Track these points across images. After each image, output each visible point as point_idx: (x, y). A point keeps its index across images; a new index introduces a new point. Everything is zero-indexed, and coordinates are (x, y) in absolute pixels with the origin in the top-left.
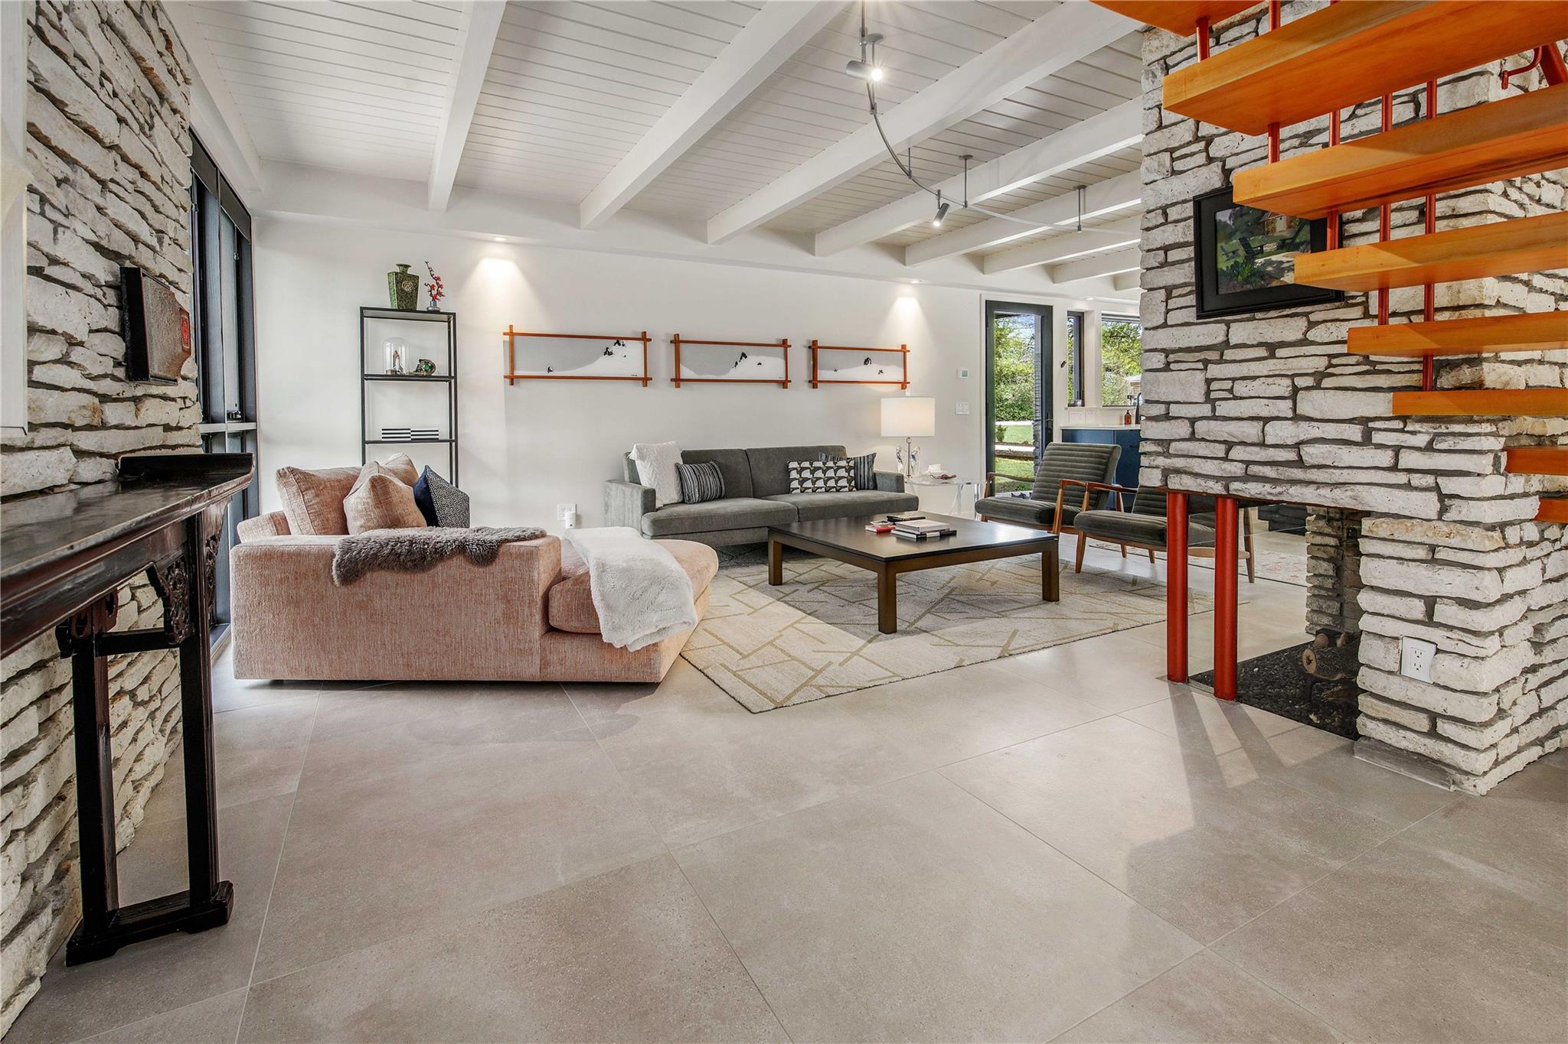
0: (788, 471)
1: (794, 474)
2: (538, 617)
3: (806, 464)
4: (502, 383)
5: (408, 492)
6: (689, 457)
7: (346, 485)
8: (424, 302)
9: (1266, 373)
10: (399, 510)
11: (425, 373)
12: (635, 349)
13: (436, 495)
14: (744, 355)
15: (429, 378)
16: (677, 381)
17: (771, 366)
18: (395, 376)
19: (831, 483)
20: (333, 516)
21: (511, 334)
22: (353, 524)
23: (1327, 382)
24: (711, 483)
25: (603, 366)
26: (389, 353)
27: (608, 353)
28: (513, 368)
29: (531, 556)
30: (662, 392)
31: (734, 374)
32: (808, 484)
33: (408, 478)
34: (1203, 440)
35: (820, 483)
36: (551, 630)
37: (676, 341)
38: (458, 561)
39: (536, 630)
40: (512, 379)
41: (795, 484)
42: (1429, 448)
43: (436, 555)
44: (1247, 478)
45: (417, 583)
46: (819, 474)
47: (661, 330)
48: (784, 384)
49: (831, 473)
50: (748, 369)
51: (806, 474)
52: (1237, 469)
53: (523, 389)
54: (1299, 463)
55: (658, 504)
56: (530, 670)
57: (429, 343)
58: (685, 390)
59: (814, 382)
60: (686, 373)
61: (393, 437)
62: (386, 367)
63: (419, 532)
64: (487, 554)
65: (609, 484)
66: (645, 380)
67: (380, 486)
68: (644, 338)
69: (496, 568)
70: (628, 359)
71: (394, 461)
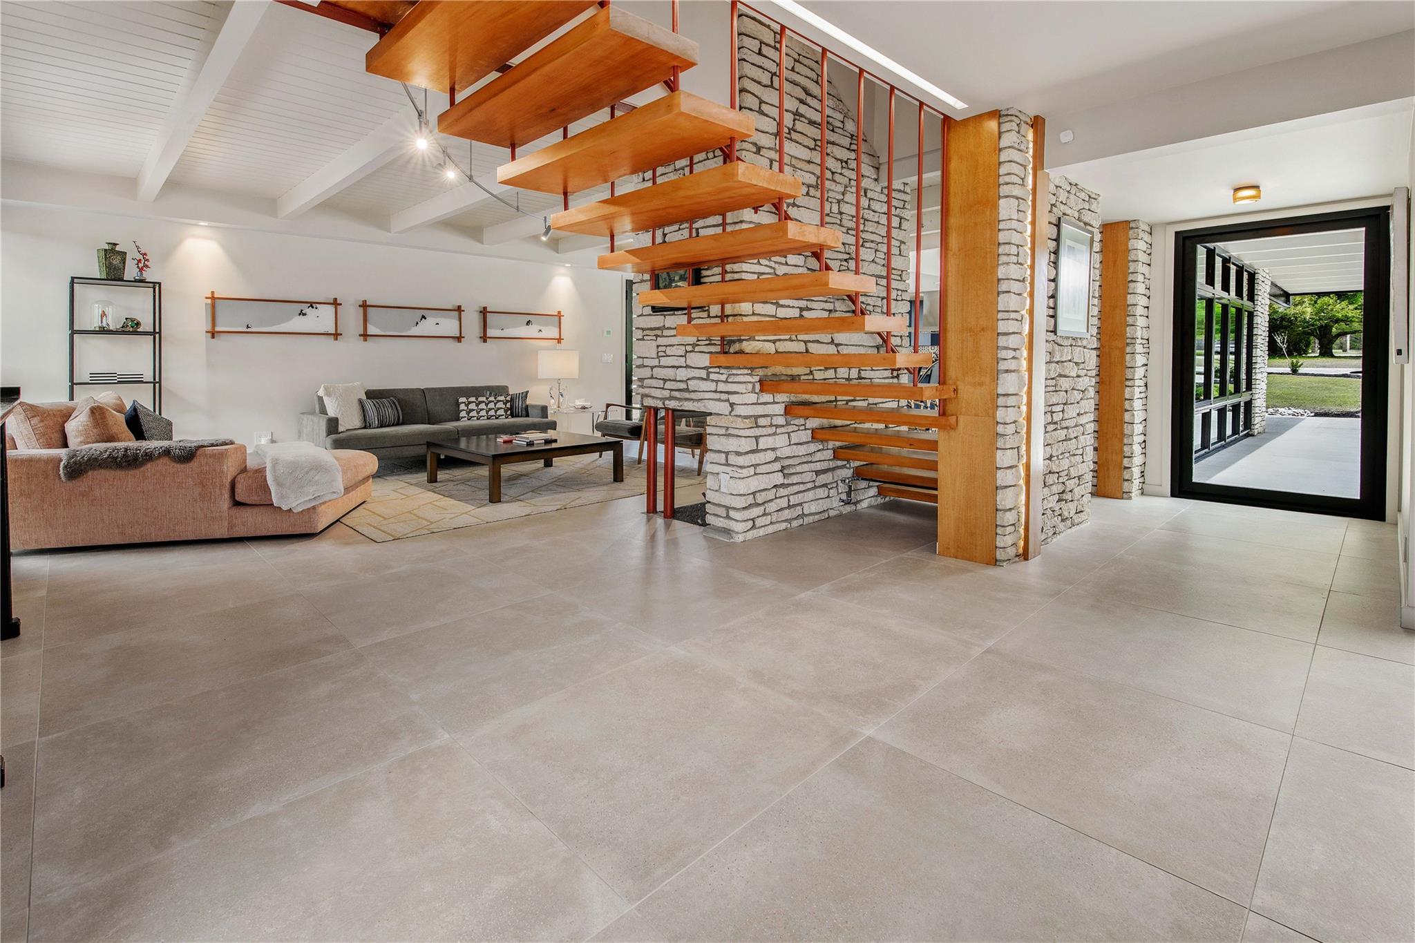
0: (458, 404)
1: (462, 407)
2: (227, 495)
3: (473, 399)
4: (203, 337)
5: (121, 418)
6: (371, 394)
7: (67, 415)
8: (131, 272)
9: (677, 343)
10: (114, 430)
11: (131, 328)
12: (327, 312)
13: (144, 420)
14: (424, 317)
15: (135, 333)
16: (365, 336)
17: (449, 326)
18: (103, 331)
19: (492, 413)
20: (57, 436)
21: (213, 298)
22: (73, 442)
23: (697, 349)
24: (390, 413)
25: (297, 324)
26: (97, 312)
27: (302, 313)
28: (214, 324)
29: (222, 455)
30: (351, 345)
31: (415, 331)
32: (474, 414)
33: (120, 409)
34: (656, 378)
35: (483, 413)
36: (237, 504)
37: (364, 306)
38: (165, 460)
39: (225, 503)
40: (213, 334)
41: (463, 414)
42: (726, 382)
43: (149, 457)
44: (671, 398)
45: (130, 478)
46: (483, 406)
47: (351, 297)
48: (459, 339)
49: (491, 405)
50: (427, 327)
51: (472, 406)
52: (666, 394)
53: (220, 342)
54: (687, 390)
55: (341, 429)
56: (221, 531)
57: (138, 305)
58: (371, 343)
59: (484, 338)
60: (372, 330)
61: (100, 380)
62: (95, 324)
63: (129, 443)
64: (188, 455)
65: (301, 415)
66: (336, 335)
67: (98, 413)
68: (335, 303)
69: (194, 464)
70: (323, 319)
71: (105, 396)
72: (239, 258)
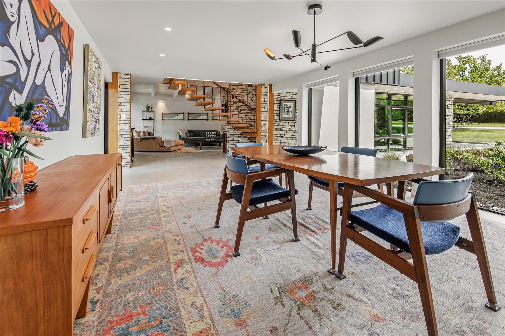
0: (206, 133)
1: (207, 134)
2: (159, 145)
3: (209, 132)
4: (161, 120)
5: (147, 133)
6: (188, 131)
7: (140, 132)
8: (150, 110)
10: (146, 135)
11: (150, 119)
12: (182, 115)
13: (150, 134)
14: (200, 115)
15: (151, 119)
16: (189, 120)
17: (205, 117)
18: (146, 119)
19: (212, 135)
20: (139, 135)
21: (163, 113)
22: (141, 136)
24: (191, 134)
25: (176, 117)
26: (146, 116)
27: (177, 115)
28: (163, 118)
29: (159, 139)
30: (186, 122)
31: (198, 118)
32: (208, 135)
33: (147, 132)
35: (210, 135)
36: (160, 146)
37: (189, 113)
38: (151, 139)
39: (159, 146)
40: (163, 120)
41: (207, 135)
42: (229, 128)
43: (150, 138)
45: (147, 141)
46: (210, 134)
47: (186, 112)
48: (207, 120)
49: (212, 134)
50: (201, 117)
51: (208, 134)
53: (164, 121)
55: (182, 137)
56: (158, 150)
57: (150, 115)
58: (190, 121)
59: (213, 120)
60: (190, 118)
61: (145, 128)
62: (145, 118)
63: (148, 136)
64: (154, 138)
65: (175, 134)
66: (183, 119)
67: (144, 132)
68: (183, 113)
69: (155, 140)
70: (181, 116)
71: (146, 130)
72: (167, 106)
